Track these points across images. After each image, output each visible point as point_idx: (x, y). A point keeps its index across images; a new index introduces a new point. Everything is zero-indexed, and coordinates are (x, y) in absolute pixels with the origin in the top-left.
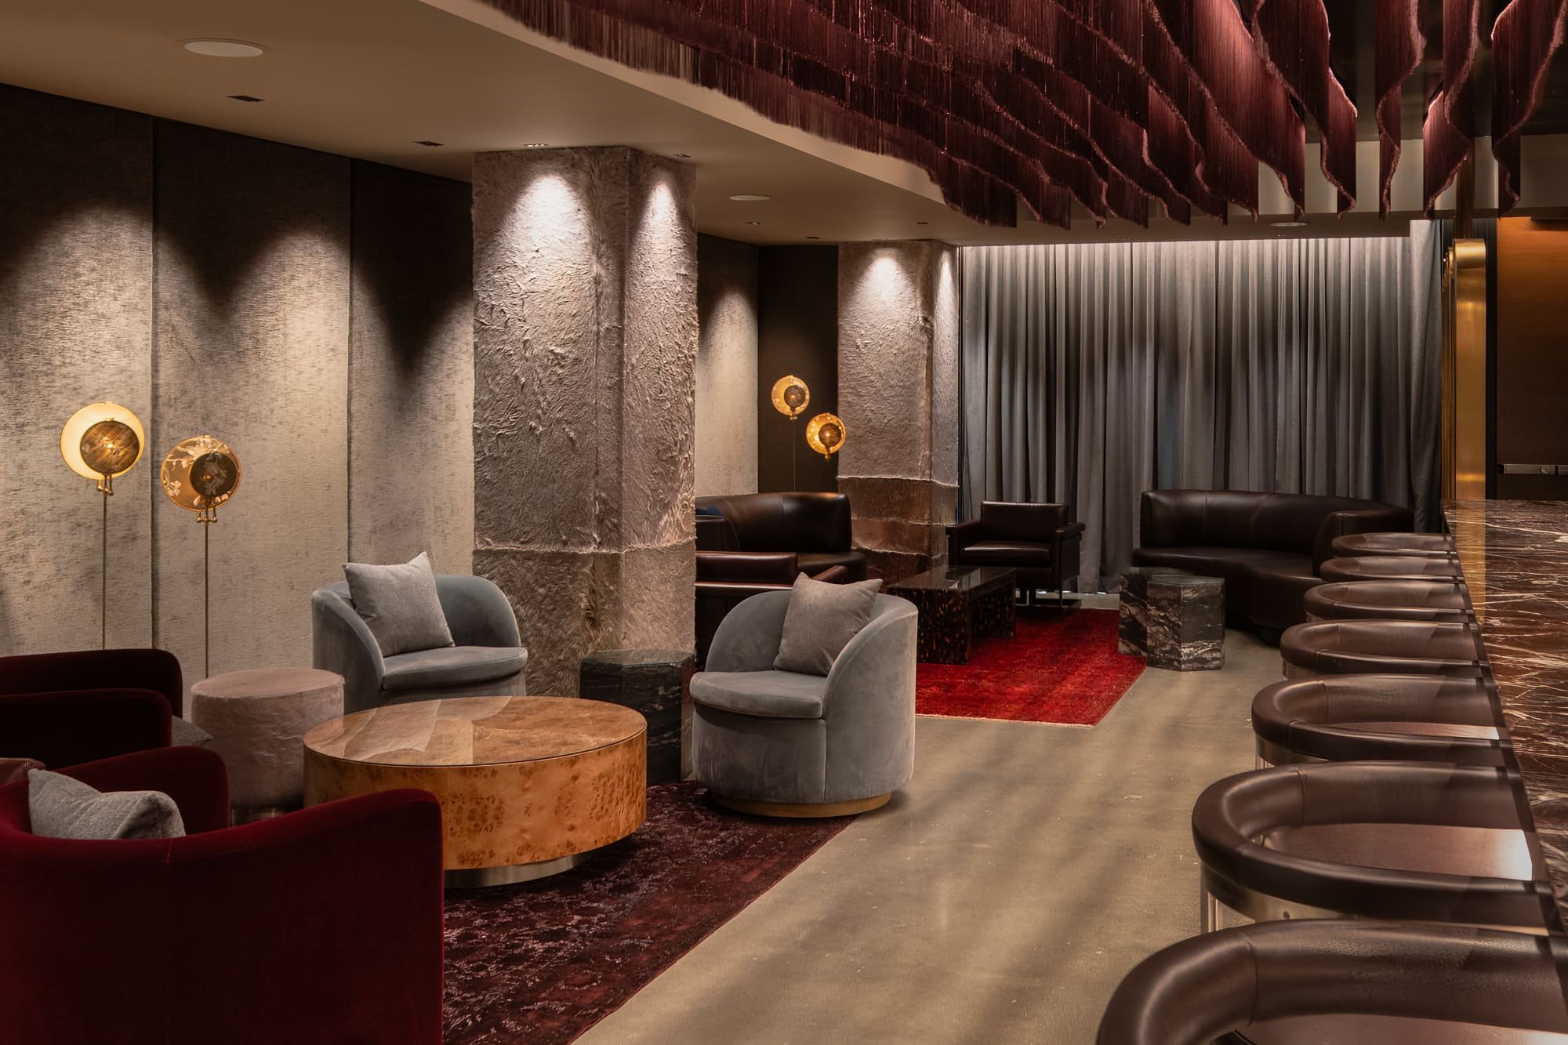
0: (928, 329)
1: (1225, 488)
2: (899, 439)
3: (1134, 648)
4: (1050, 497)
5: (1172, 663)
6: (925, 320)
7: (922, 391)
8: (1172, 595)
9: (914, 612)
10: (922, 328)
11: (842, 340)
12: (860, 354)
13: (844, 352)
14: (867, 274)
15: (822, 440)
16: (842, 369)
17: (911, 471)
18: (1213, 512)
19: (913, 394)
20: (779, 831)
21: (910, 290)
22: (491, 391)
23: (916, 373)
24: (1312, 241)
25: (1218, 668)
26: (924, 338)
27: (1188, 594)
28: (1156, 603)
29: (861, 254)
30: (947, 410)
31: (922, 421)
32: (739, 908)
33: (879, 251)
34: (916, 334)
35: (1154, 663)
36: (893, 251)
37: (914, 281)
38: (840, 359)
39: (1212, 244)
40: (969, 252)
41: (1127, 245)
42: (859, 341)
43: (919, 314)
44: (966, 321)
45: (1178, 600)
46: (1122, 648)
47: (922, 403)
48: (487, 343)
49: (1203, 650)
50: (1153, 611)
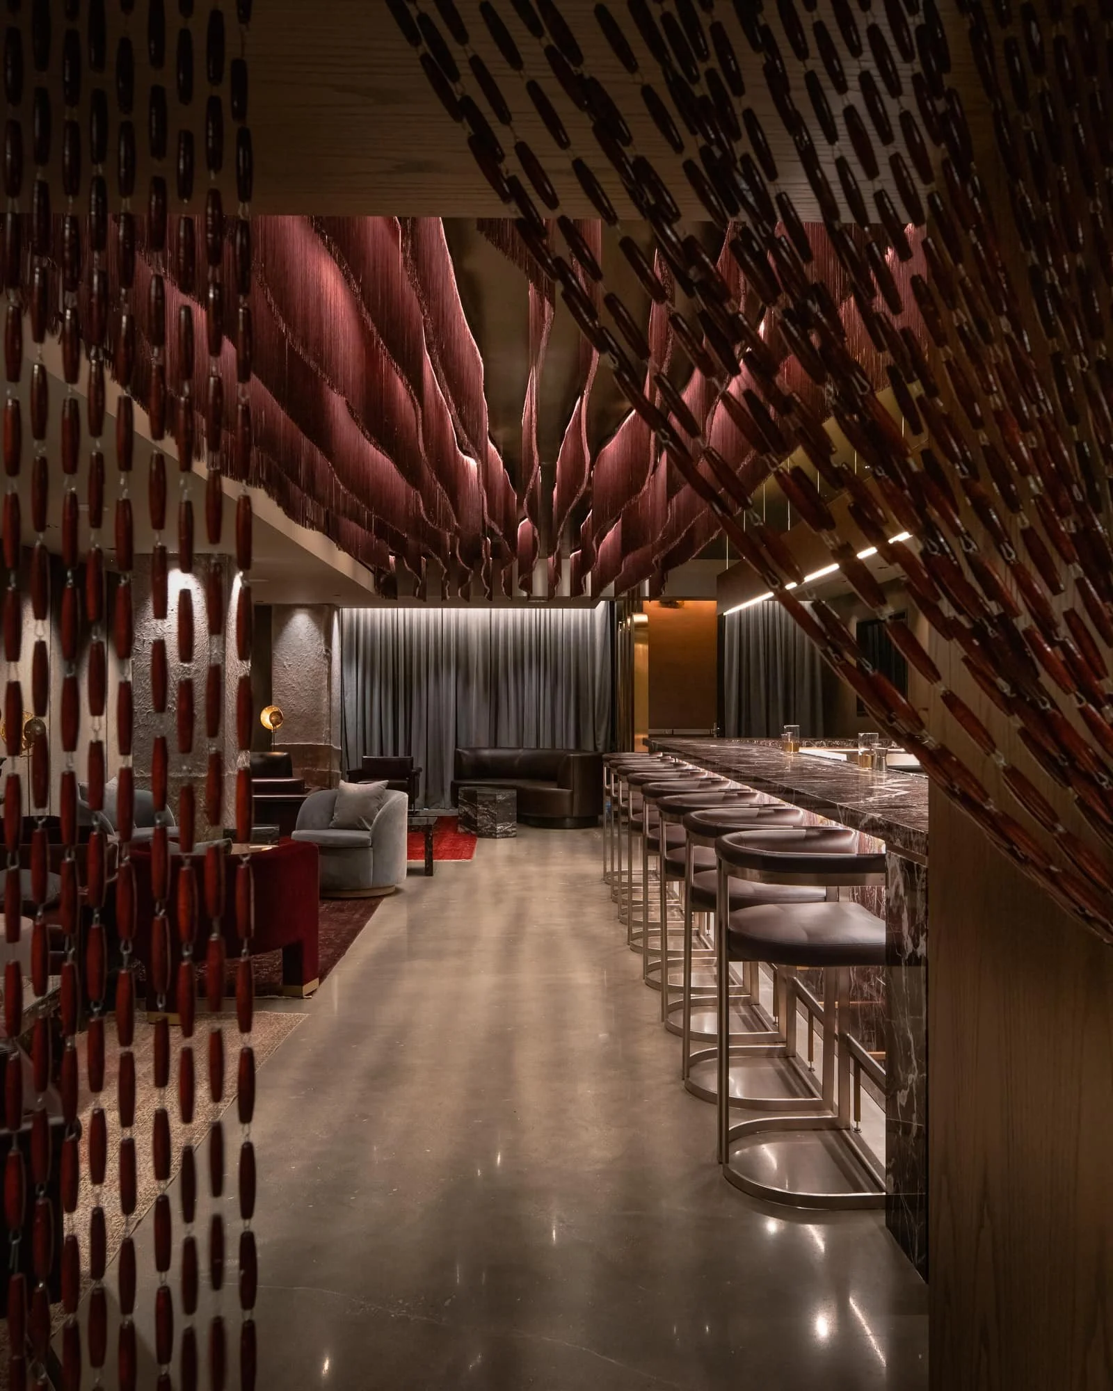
0: (329, 658)
1: (496, 747)
2: (311, 722)
3: (467, 829)
4: (396, 752)
5: (492, 835)
6: (327, 651)
7: (325, 692)
8: (492, 799)
9: (406, 796)
10: (325, 656)
11: (275, 662)
12: (286, 671)
13: (277, 671)
14: (290, 623)
15: (271, 721)
16: (275, 680)
17: (319, 740)
18: (493, 759)
19: (319, 695)
20: (349, 903)
21: (317, 633)
22: (143, 688)
23: (321, 682)
24: (543, 610)
25: (514, 836)
26: (326, 662)
27: (500, 798)
28: (482, 803)
29: (287, 611)
30: (336, 704)
31: (325, 710)
32: (363, 926)
33: (298, 610)
34: (321, 659)
35: (482, 836)
36: (306, 610)
37: (319, 628)
38: (274, 674)
39: (488, 610)
40: (346, 611)
41: (440, 610)
42: (285, 663)
43: (323, 647)
44: (344, 652)
45: (495, 801)
46: (460, 830)
47: (325, 700)
48: (141, 661)
49: (508, 827)
50: (481, 808)
